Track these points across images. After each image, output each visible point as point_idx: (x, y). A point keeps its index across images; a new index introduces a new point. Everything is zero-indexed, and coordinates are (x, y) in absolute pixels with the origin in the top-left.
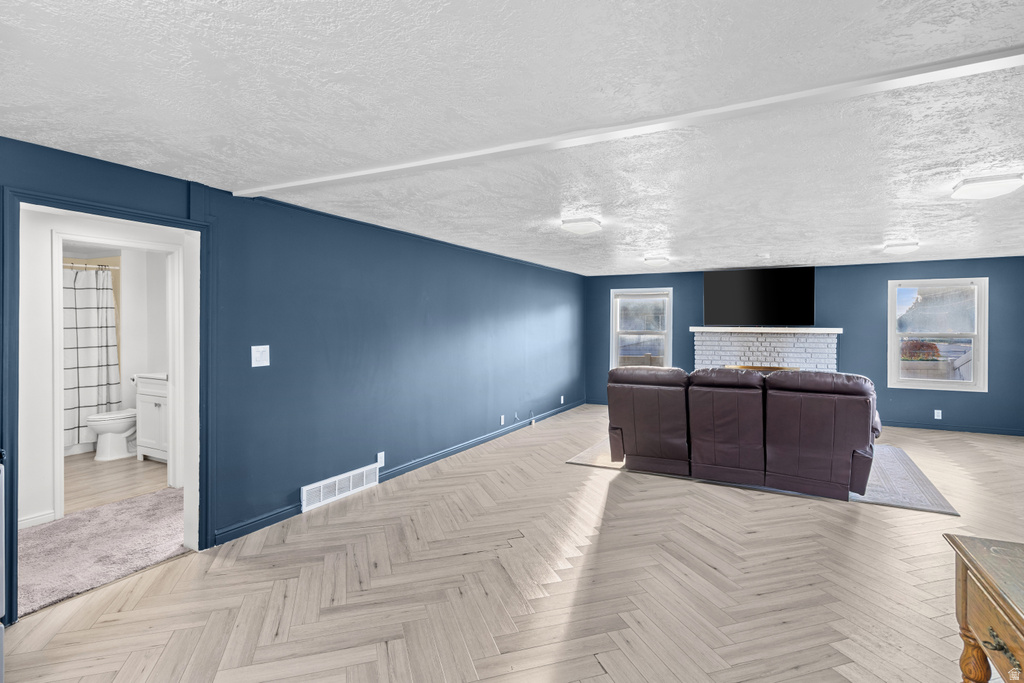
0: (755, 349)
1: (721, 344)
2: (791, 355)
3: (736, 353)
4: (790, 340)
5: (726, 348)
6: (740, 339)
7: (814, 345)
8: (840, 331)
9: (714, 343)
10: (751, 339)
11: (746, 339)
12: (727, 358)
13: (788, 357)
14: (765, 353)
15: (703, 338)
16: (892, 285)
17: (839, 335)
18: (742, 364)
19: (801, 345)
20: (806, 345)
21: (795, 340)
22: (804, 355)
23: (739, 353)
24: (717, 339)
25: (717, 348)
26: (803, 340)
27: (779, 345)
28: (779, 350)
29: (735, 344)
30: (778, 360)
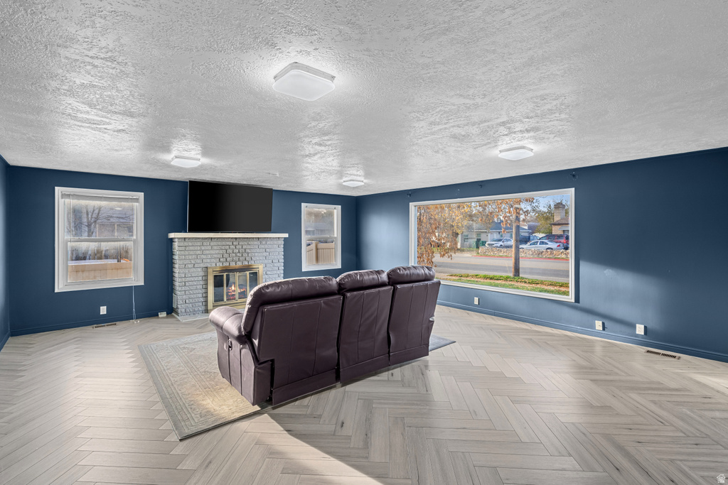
0: (231, 251)
1: (203, 248)
2: (256, 254)
3: (215, 256)
4: (256, 243)
5: (208, 252)
6: (219, 243)
7: (270, 246)
8: (286, 235)
9: (196, 248)
10: (228, 243)
11: (224, 243)
12: (208, 261)
13: (255, 256)
14: (238, 254)
15: (186, 244)
16: (305, 207)
17: (285, 239)
18: (221, 265)
19: (263, 246)
20: (266, 246)
21: (259, 243)
22: (265, 254)
23: (219, 256)
24: (199, 244)
25: (199, 252)
26: (264, 242)
27: (249, 247)
28: (248, 251)
29: (215, 248)
30: (247, 259)
